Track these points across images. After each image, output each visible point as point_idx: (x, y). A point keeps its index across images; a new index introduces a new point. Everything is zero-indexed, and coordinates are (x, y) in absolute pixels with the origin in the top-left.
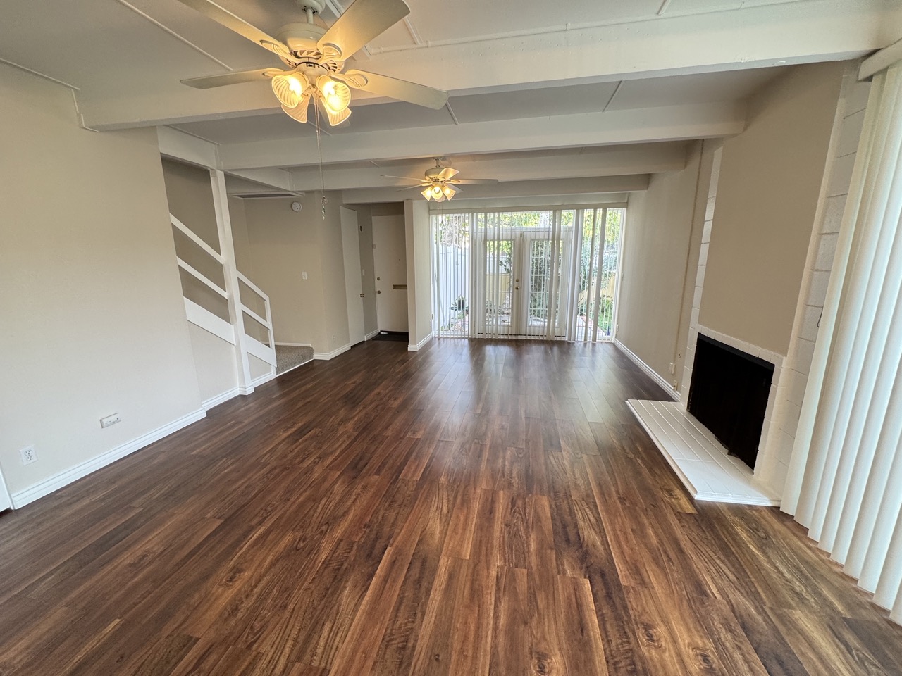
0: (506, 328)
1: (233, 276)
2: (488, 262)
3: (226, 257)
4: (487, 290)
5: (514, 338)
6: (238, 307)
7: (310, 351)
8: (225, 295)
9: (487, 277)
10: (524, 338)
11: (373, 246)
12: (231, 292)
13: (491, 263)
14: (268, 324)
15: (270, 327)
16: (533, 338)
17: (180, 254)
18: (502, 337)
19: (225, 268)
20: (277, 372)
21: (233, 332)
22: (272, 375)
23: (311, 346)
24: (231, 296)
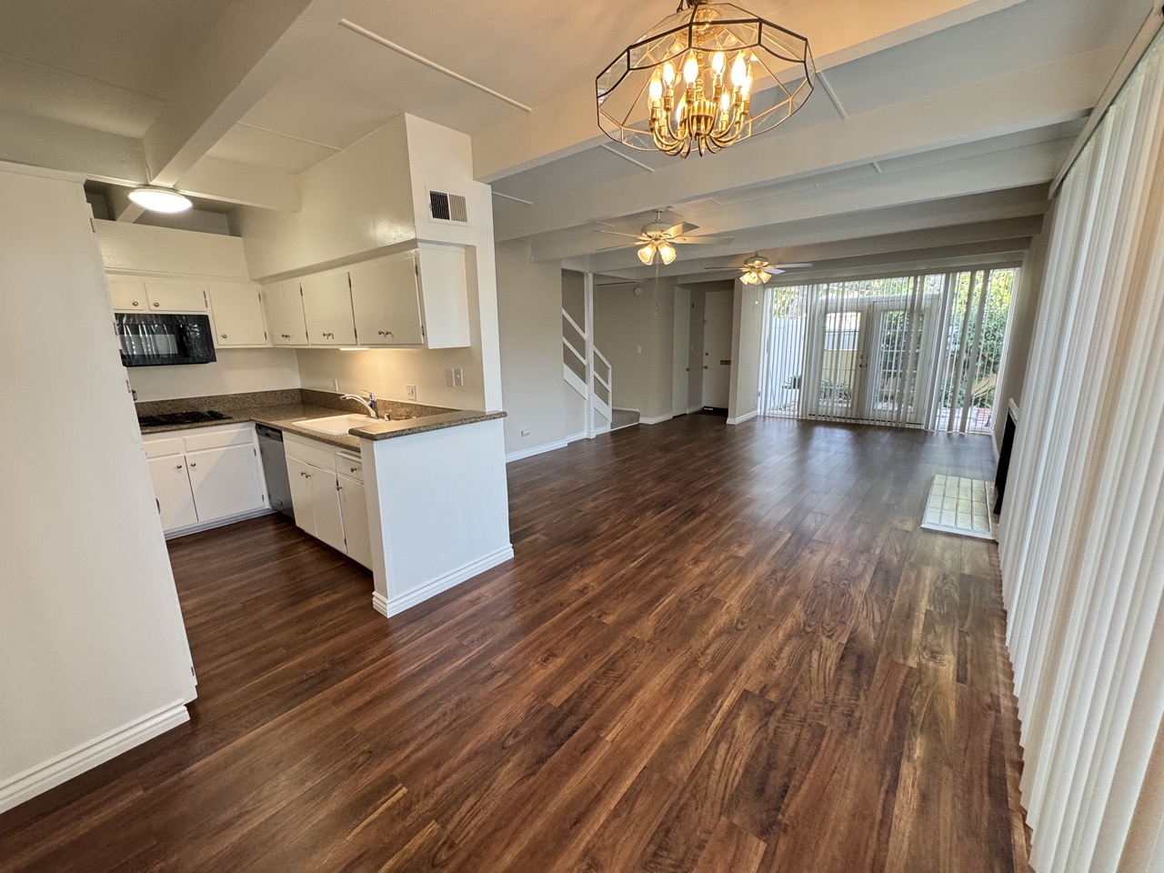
0: (844, 410)
1: (591, 348)
2: (827, 337)
3: (588, 335)
4: (824, 367)
5: (853, 422)
6: (592, 373)
7: (638, 415)
8: (585, 362)
9: (825, 352)
10: (866, 422)
11: (704, 322)
12: (588, 361)
13: (831, 337)
14: (609, 387)
15: (610, 390)
16: (877, 423)
17: (565, 335)
18: (838, 420)
19: (587, 342)
20: (612, 427)
21: (587, 390)
22: (607, 429)
23: (638, 411)
24: (588, 364)
